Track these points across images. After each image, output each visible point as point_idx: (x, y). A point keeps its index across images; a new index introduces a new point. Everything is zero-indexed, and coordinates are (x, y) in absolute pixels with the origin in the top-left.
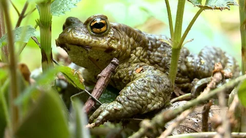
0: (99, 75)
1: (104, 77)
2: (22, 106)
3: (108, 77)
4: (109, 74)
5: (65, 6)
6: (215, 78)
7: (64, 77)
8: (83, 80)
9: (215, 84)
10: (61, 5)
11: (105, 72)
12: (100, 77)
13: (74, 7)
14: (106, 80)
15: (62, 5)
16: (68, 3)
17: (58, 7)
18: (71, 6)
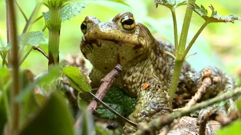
0: (102, 80)
1: (107, 82)
2: (23, 103)
3: (110, 82)
4: (112, 79)
5: (70, 13)
6: (205, 83)
7: (68, 82)
8: (90, 81)
9: (205, 88)
10: (66, 12)
11: (108, 77)
12: (103, 82)
13: (78, 14)
14: (108, 85)
15: (68, 12)
16: (73, 10)
17: (63, 14)
18: (76, 13)
